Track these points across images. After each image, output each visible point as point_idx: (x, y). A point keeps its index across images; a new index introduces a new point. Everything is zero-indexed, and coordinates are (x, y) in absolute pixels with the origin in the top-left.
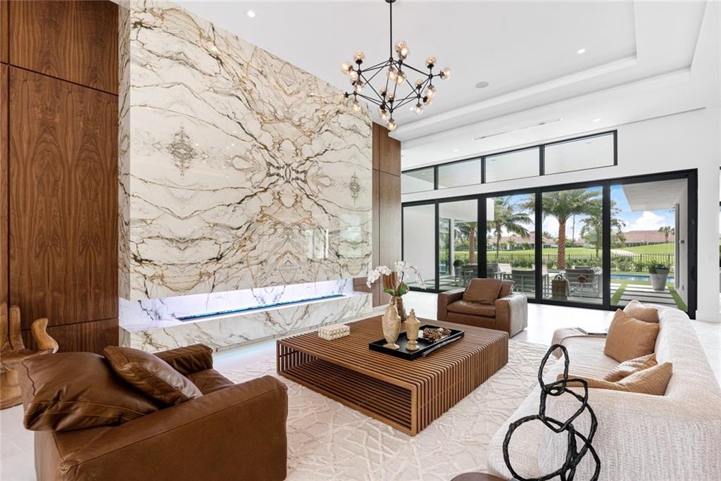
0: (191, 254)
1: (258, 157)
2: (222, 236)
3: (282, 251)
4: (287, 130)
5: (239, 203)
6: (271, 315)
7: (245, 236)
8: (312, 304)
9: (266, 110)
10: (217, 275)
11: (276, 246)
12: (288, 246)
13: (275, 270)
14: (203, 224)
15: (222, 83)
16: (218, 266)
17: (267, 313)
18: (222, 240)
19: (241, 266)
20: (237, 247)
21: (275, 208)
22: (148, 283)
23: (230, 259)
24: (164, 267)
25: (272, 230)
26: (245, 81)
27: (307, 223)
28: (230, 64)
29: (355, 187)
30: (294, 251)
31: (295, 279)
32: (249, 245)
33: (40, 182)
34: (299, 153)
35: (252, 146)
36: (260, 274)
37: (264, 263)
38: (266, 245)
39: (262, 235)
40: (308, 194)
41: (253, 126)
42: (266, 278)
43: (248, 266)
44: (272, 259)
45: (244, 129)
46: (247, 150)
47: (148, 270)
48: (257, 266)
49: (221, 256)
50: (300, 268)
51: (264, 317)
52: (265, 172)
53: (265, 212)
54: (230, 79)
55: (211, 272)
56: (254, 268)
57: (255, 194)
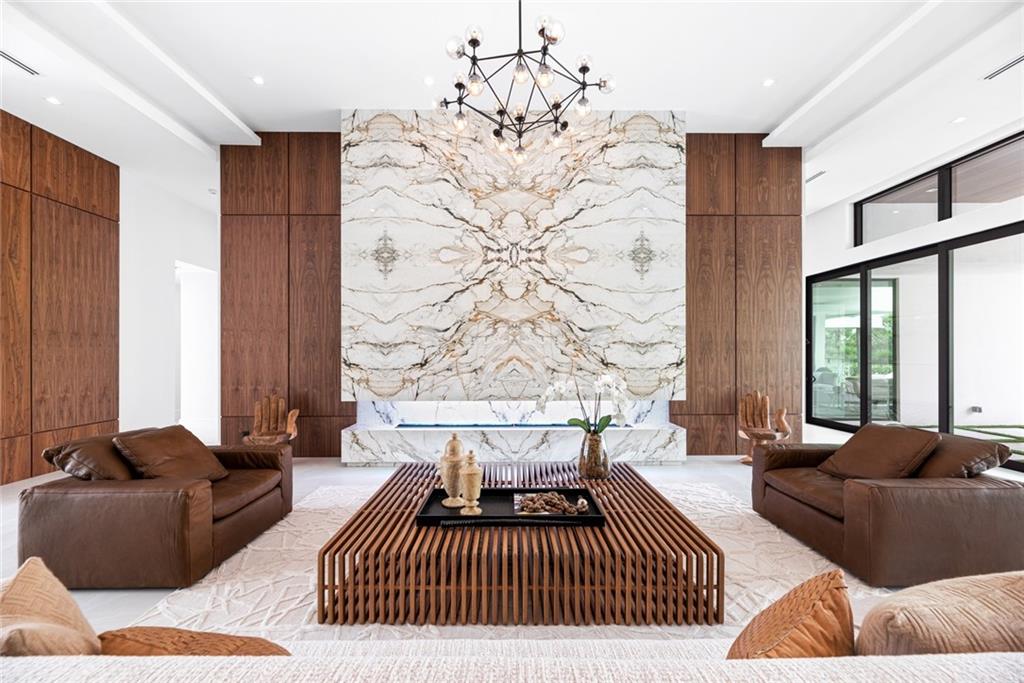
0: (395, 359)
1: (471, 243)
2: (427, 339)
3: (505, 356)
4: (514, 199)
5: (447, 301)
6: (489, 436)
7: (454, 339)
8: (554, 431)
9: (481, 183)
10: (421, 382)
11: (497, 349)
12: (514, 350)
13: (495, 380)
14: (406, 327)
15: (428, 171)
16: (423, 372)
17: (483, 433)
18: (426, 344)
19: (449, 373)
20: (444, 352)
21: (494, 302)
22: (355, 385)
23: (437, 364)
24: (369, 372)
25: (490, 331)
26: (454, 158)
27: (546, 318)
28: (435, 146)
29: (642, 255)
30: (523, 356)
31: (525, 393)
32: (459, 349)
33: (306, 300)
34: (533, 226)
35: (464, 231)
36: (473, 384)
37: (478, 371)
38: (482, 347)
39: (477, 337)
40: (547, 277)
41: (465, 208)
42: (481, 390)
43: (458, 374)
44: (491, 367)
45: (452, 214)
46: (456, 237)
47: (356, 374)
48: (469, 375)
49: (426, 362)
50: (534, 380)
51: (480, 438)
52: (481, 259)
53: (481, 309)
54: (436, 162)
55: (414, 378)
56: (467, 377)
57: (467, 288)
